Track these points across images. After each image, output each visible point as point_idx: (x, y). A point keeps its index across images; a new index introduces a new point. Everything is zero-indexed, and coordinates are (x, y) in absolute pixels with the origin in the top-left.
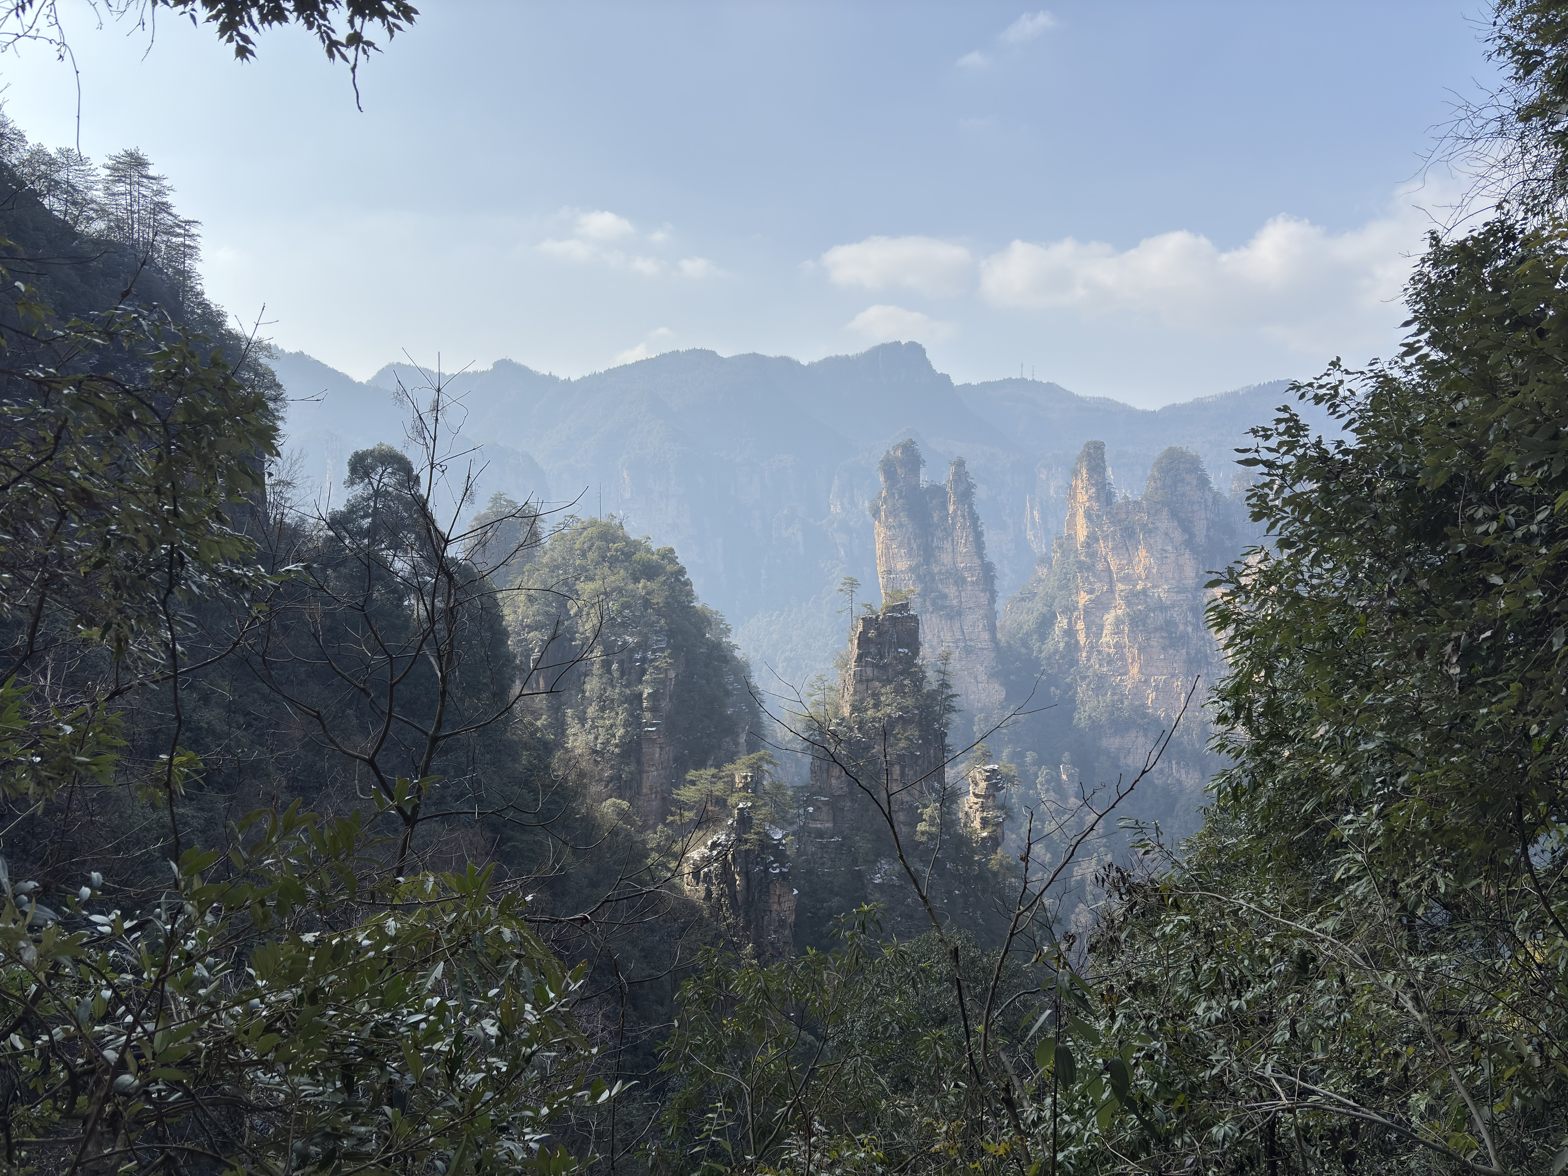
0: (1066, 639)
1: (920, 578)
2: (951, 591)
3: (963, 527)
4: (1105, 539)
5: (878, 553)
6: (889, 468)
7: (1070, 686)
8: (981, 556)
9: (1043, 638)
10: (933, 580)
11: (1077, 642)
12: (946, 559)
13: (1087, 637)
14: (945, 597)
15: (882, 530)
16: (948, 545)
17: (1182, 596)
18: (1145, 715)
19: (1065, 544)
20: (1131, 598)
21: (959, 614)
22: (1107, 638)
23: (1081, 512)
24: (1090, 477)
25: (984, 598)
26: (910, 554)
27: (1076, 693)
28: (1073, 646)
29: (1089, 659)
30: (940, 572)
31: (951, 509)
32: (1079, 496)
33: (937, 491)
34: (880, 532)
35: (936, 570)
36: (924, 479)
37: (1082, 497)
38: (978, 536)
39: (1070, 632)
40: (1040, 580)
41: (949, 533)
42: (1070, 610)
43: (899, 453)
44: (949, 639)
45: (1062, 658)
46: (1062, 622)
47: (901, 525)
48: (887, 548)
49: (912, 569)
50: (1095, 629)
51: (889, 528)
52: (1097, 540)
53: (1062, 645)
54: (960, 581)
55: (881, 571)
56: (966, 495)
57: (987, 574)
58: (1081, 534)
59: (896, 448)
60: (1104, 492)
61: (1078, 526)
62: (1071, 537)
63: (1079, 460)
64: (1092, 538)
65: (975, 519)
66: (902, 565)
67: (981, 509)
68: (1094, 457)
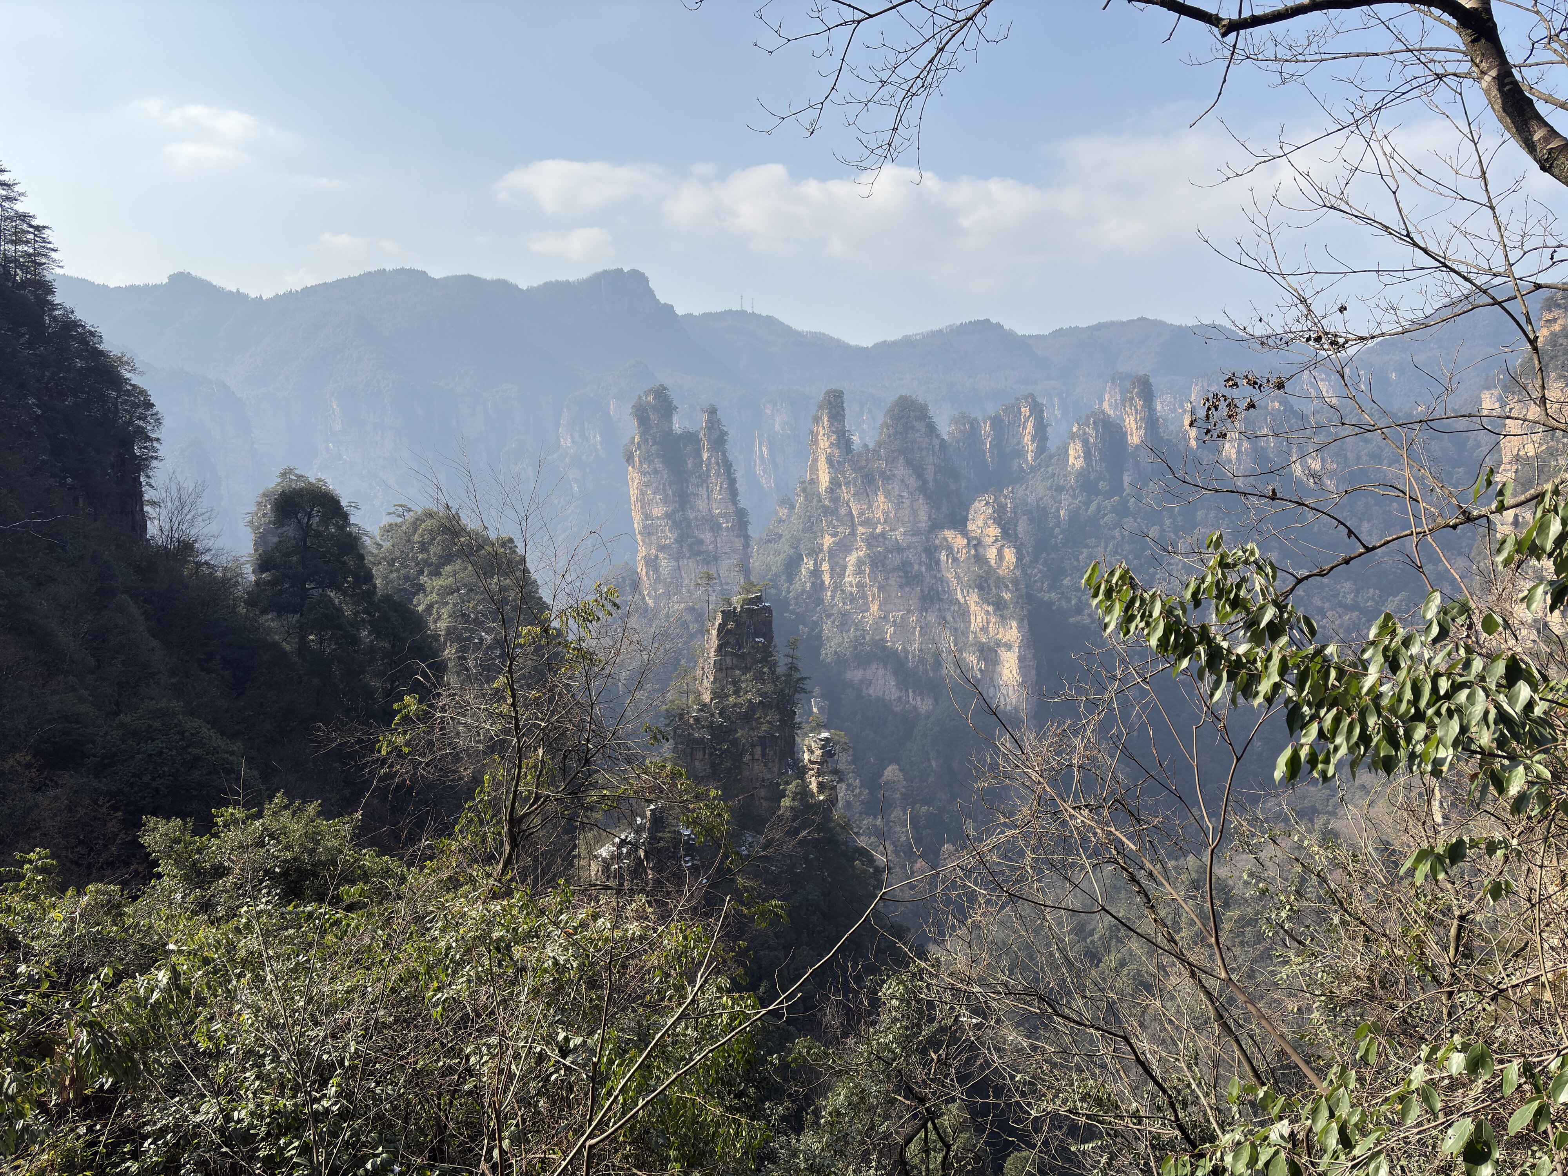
0: (812, 579)
1: (676, 525)
2: (707, 536)
3: (718, 475)
4: (848, 484)
5: (633, 498)
6: (641, 414)
7: (816, 624)
8: (735, 502)
9: (790, 579)
10: (689, 526)
11: (823, 582)
12: (702, 505)
13: (832, 578)
14: (701, 542)
15: (637, 476)
16: (703, 492)
17: (915, 539)
18: (885, 648)
19: (809, 487)
20: (872, 540)
21: (716, 559)
22: (850, 578)
23: (823, 459)
24: (831, 424)
25: (739, 544)
26: (665, 501)
27: (822, 630)
28: (818, 586)
29: (833, 599)
30: (696, 518)
31: (705, 456)
32: (821, 443)
33: (691, 438)
35: (692, 516)
36: (678, 425)
37: (824, 443)
38: (732, 483)
39: (816, 573)
40: (780, 521)
41: (703, 479)
42: (815, 552)
43: (651, 398)
45: (809, 597)
46: (808, 564)
47: (656, 472)
48: (643, 494)
49: (667, 516)
50: (838, 570)
51: (644, 474)
52: (840, 486)
53: (808, 585)
54: (716, 527)
55: (637, 519)
56: (719, 442)
57: (741, 520)
58: (824, 479)
59: (647, 394)
60: (843, 441)
61: (820, 472)
62: (814, 482)
63: (821, 407)
64: (835, 484)
65: (728, 466)
66: (658, 511)
67: (733, 454)
68: (834, 405)
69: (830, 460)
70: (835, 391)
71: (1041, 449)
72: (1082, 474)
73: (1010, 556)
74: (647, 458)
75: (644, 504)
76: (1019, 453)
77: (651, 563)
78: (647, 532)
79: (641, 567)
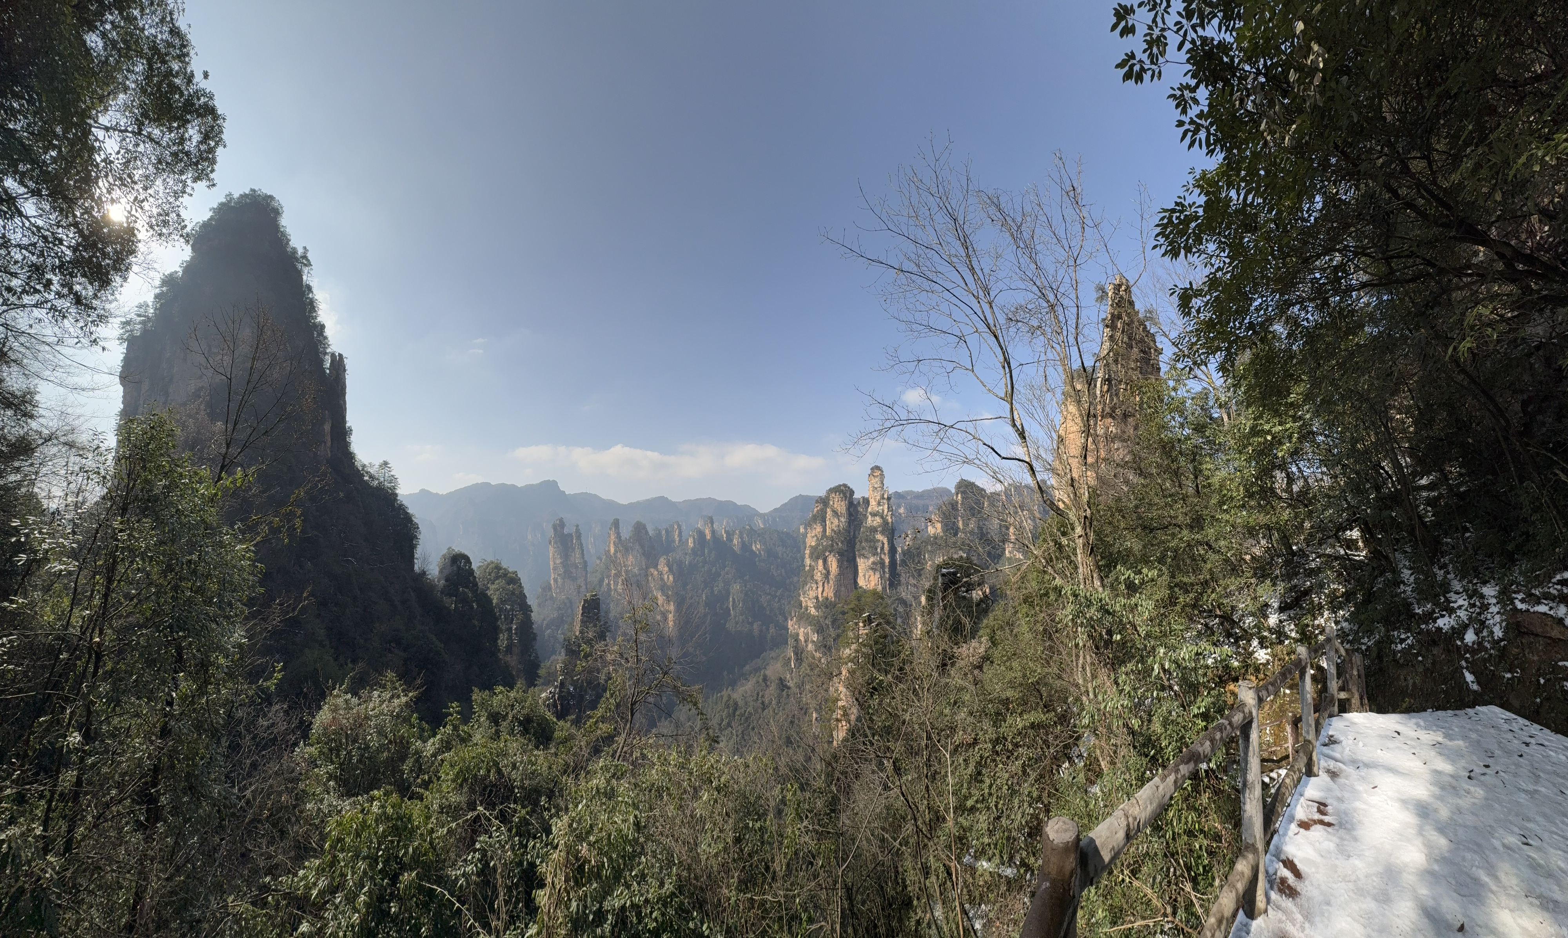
0: (607, 588)
1: (564, 567)
3: (578, 549)
6: (555, 528)
7: (608, 605)
8: (583, 559)
9: (600, 587)
10: (568, 567)
12: (572, 559)
13: (614, 587)
16: (573, 555)
19: (607, 554)
20: (627, 572)
22: (619, 587)
23: (612, 543)
24: (615, 530)
25: (584, 574)
26: (560, 558)
27: (610, 607)
28: (609, 589)
29: (614, 595)
30: (570, 565)
31: (574, 542)
33: (570, 535)
34: (551, 550)
35: (569, 563)
36: (566, 531)
37: (613, 537)
38: (583, 552)
39: (609, 584)
41: (574, 549)
42: (609, 577)
43: (558, 522)
44: (573, 588)
45: (606, 594)
46: (606, 581)
48: (554, 556)
49: (561, 563)
50: (616, 584)
51: (554, 548)
53: (606, 590)
54: (576, 567)
55: (551, 563)
56: (579, 537)
57: (585, 564)
58: (612, 550)
59: (555, 520)
60: (619, 536)
61: (611, 548)
62: (609, 551)
63: (612, 524)
64: (616, 551)
65: (581, 544)
66: (558, 561)
67: (583, 541)
68: (616, 524)
69: (614, 544)
70: (618, 519)
71: (680, 540)
72: (692, 549)
73: (671, 578)
74: (555, 543)
75: (554, 559)
76: (674, 541)
77: (556, 580)
78: (555, 569)
79: (552, 582)
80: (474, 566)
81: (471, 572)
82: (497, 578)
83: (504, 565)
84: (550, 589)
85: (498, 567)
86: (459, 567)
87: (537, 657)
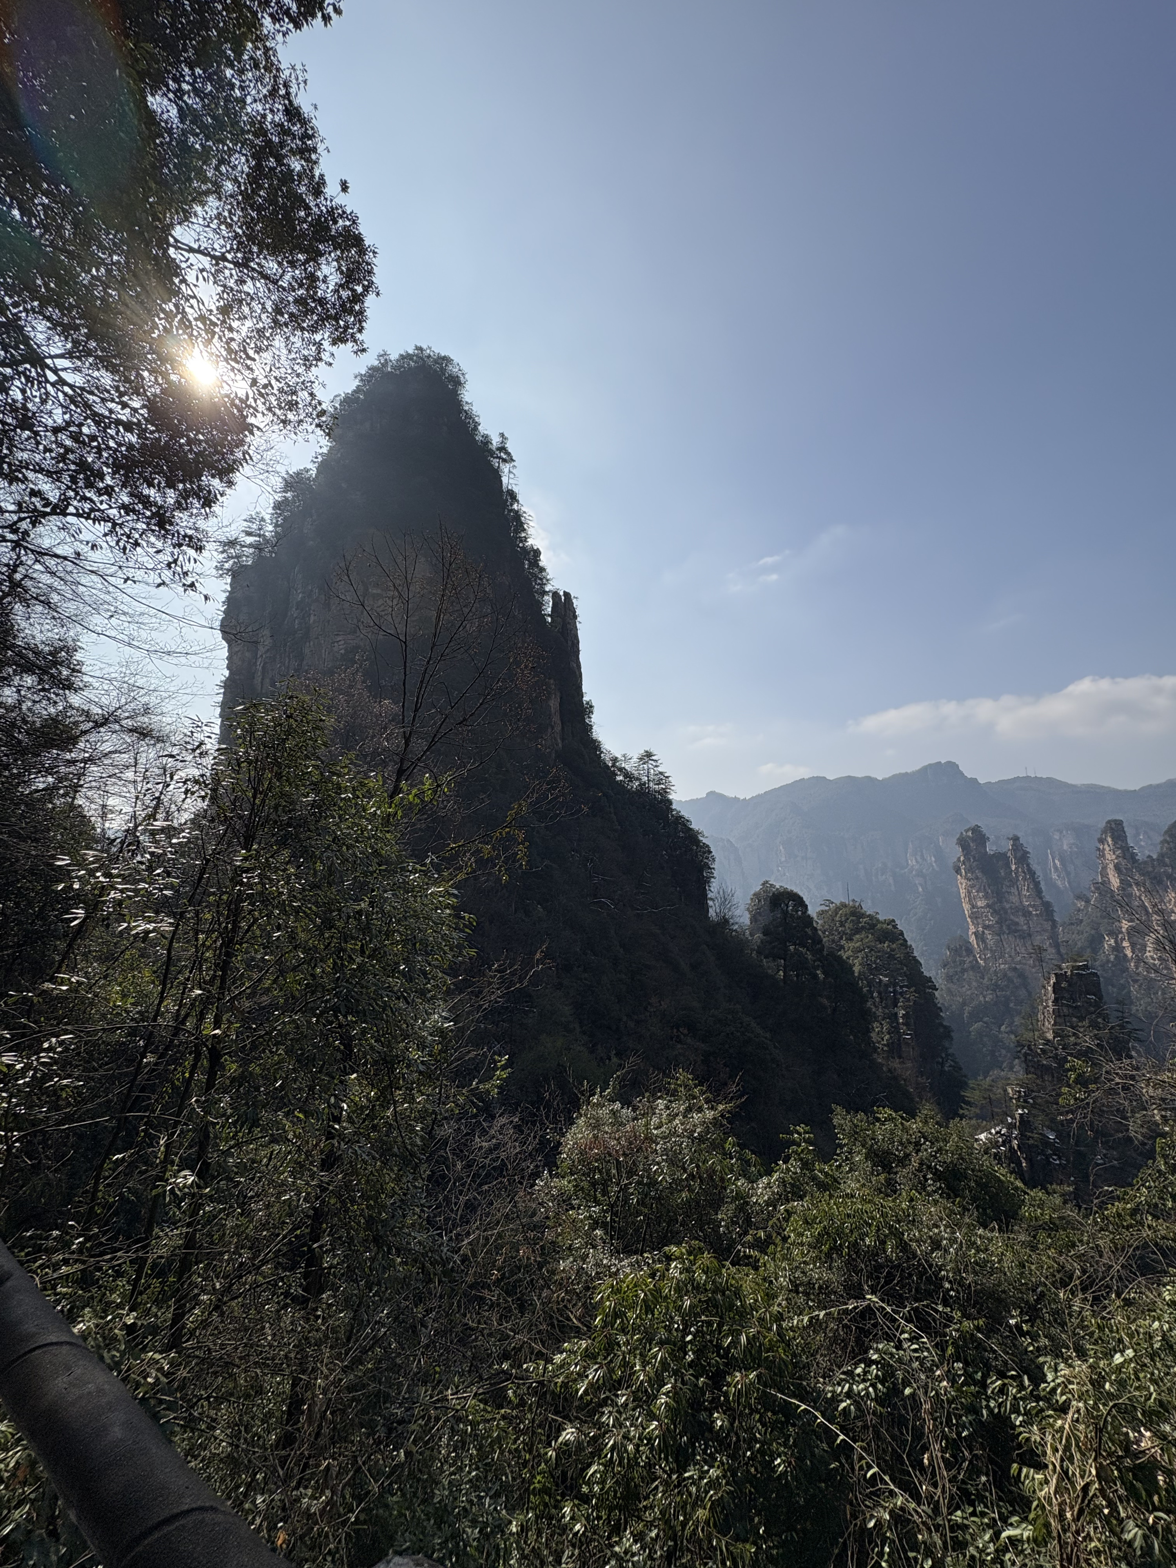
0: (1115, 953)
1: (995, 912)
2: (1021, 920)
3: (1025, 879)
4: (1137, 884)
5: (963, 895)
6: (963, 843)
7: (1123, 987)
8: (1041, 898)
9: (1095, 951)
10: (1006, 913)
11: (1126, 955)
12: (1014, 899)
13: (1133, 953)
14: (1017, 924)
15: (964, 881)
16: (1014, 890)
19: (1103, 887)
21: (1030, 935)
22: (1150, 953)
23: (1111, 866)
24: (1115, 843)
25: (1048, 926)
26: (986, 897)
27: (1130, 991)
28: (1122, 958)
29: (1137, 968)
30: (1011, 908)
31: (1013, 867)
32: (1108, 856)
33: (1002, 857)
35: (1007, 906)
36: (990, 848)
37: (1110, 856)
38: (1037, 884)
39: (1118, 948)
40: (1079, 910)
41: (1014, 883)
42: (1114, 932)
43: (970, 833)
44: (1023, 951)
45: (1114, 966)
46: (1110, 941)
47: (977, 878)
48: (969, 892)
49: (988, 906)
50: (1139, 948)
51: (969, 880)
52: (1131, 886)
53: (1112, 957)
54: (1027, 914)
55: (966, 907)
56: (1023, 857)
57: (1047, 910)
58: (1115, 881)
59: (967, 831)
60: (1127, 853)
61: (1111, 876)
62: (1106, 883)
63: (1104, 832)
64: (1125, 885)
65: (1032, 873)
66: (981, 903)
67: (1035, 866)
68: (1116, 830)
69: (1117, 867)
70: (1116, 820)
74: (969, 870)
77: (980, 937)
78: (975, 916)
79: (973, 939)
80: (812, 911)
81: (810, 919)
82: (857, 931)
83: (868, 908)
84: (969, 950)
85: (856, 913)
86: (785, 913)
87: (957, 1068)
